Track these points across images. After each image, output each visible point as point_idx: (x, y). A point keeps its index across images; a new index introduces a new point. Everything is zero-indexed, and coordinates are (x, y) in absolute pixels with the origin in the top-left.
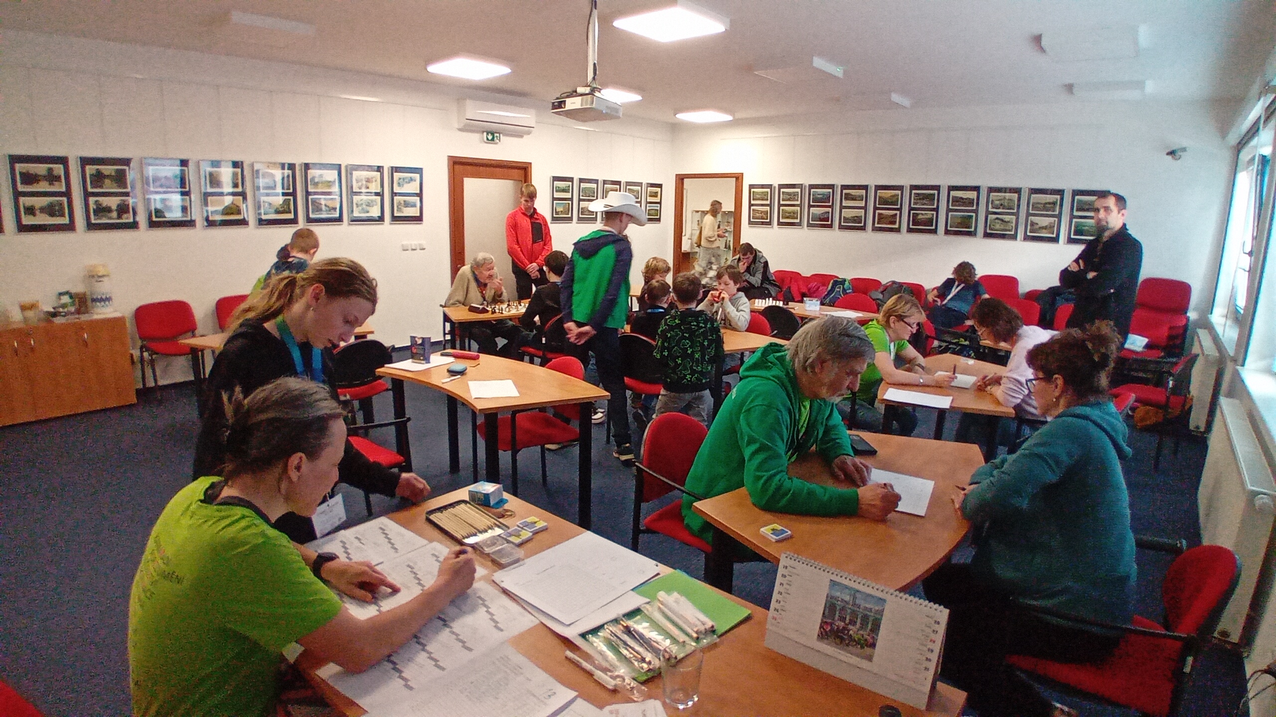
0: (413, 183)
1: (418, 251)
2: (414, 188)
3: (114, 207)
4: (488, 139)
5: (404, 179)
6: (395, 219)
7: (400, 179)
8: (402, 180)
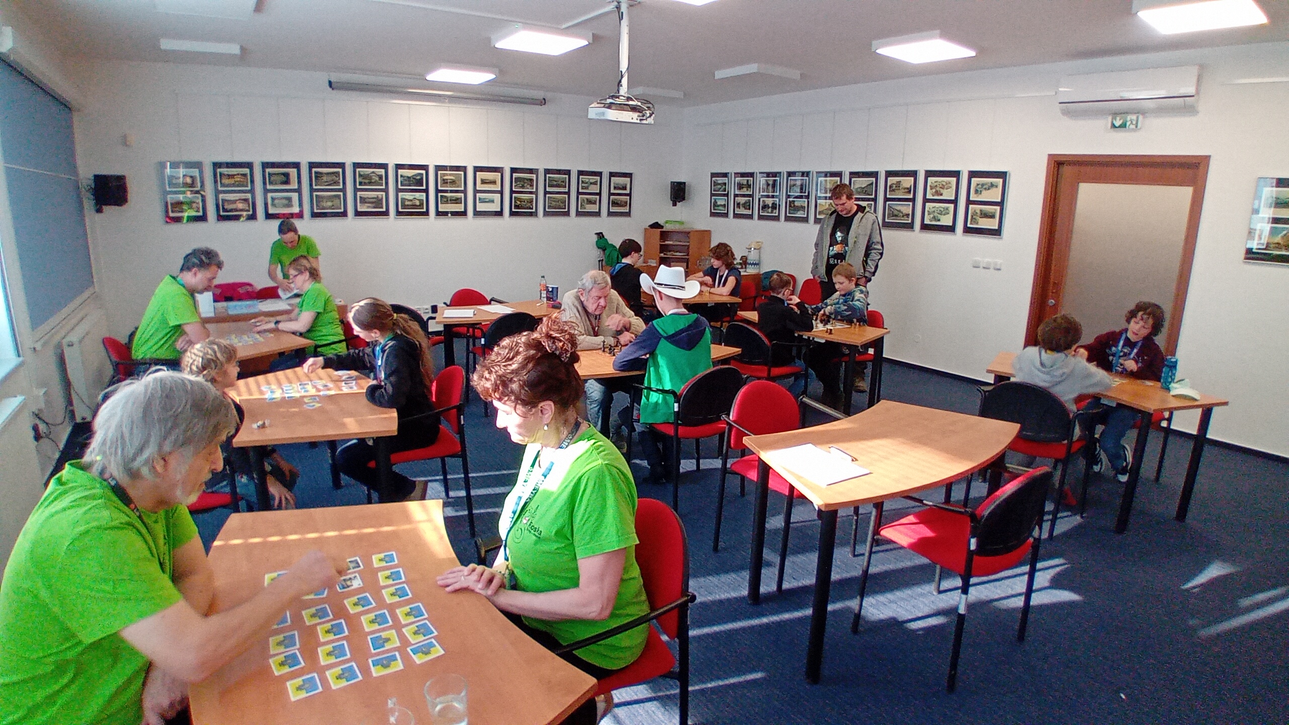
0: (993, 190)
1: (992, 270)
2: (994, 195)
3: (770, 205)
4: (1113, 126)
5: (983, 185)
6: (967, 230)
7: (978, 185)
8: (980, 186)
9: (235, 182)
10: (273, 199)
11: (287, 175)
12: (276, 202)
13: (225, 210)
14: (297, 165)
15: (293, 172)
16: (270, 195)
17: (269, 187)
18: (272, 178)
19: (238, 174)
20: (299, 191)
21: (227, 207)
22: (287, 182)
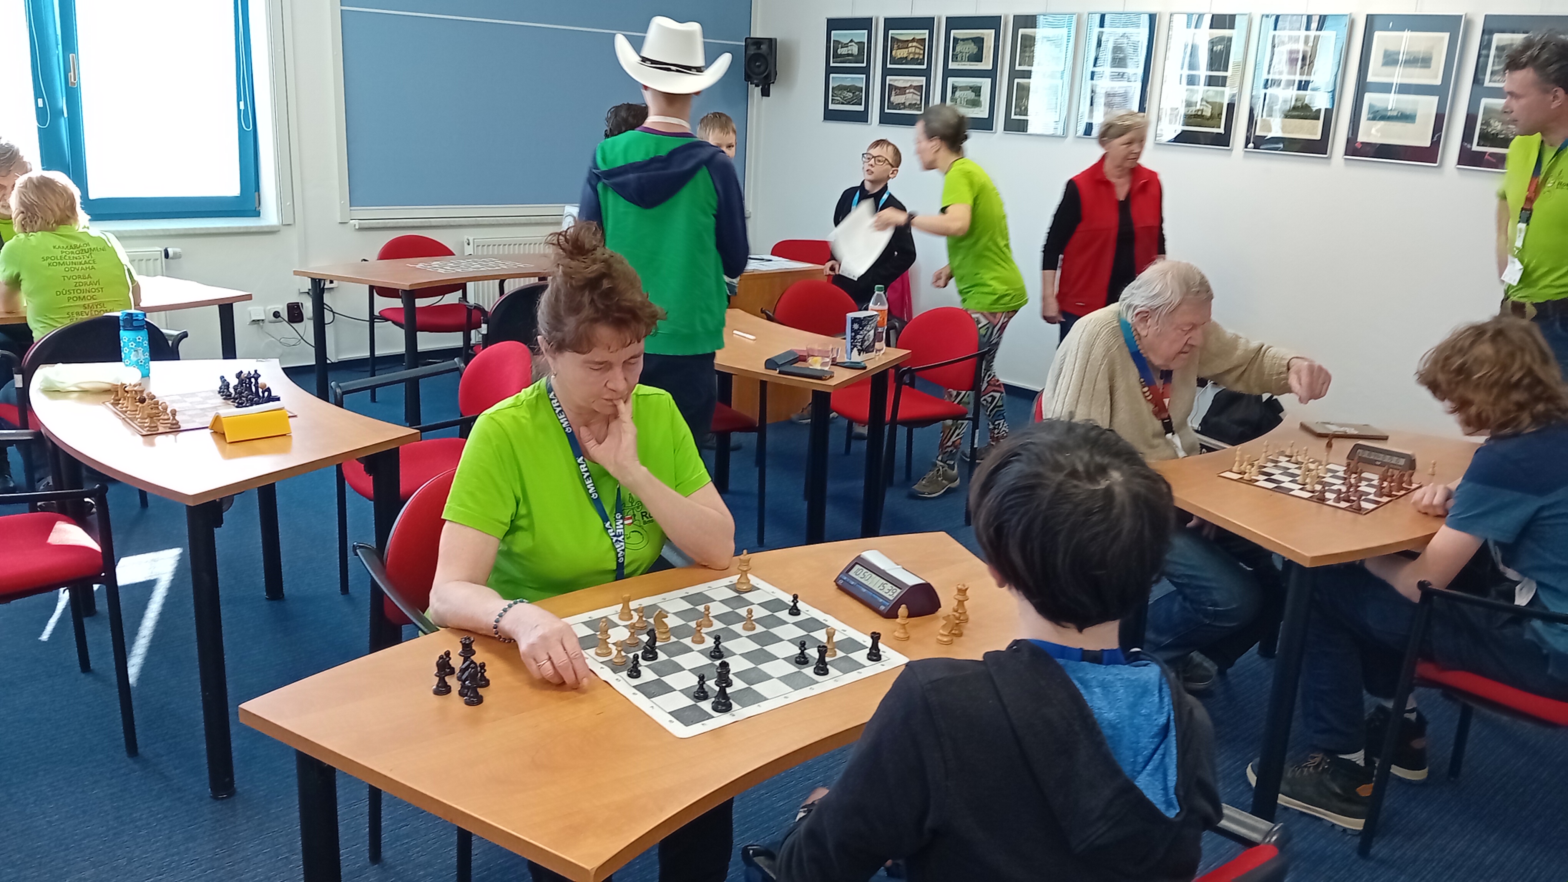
9: (909, 53)
10: (955, 89)
11: (979, 42)
12: (958, 94)
13: (891, 106)
14: (993, 22)
15: (989, 34)
16: (951, 81)
17: (952, 66)
18: (958, 49)
19: (913, 40)
20: (991, 74)
21: (896, 99)
22: (978, 57)
